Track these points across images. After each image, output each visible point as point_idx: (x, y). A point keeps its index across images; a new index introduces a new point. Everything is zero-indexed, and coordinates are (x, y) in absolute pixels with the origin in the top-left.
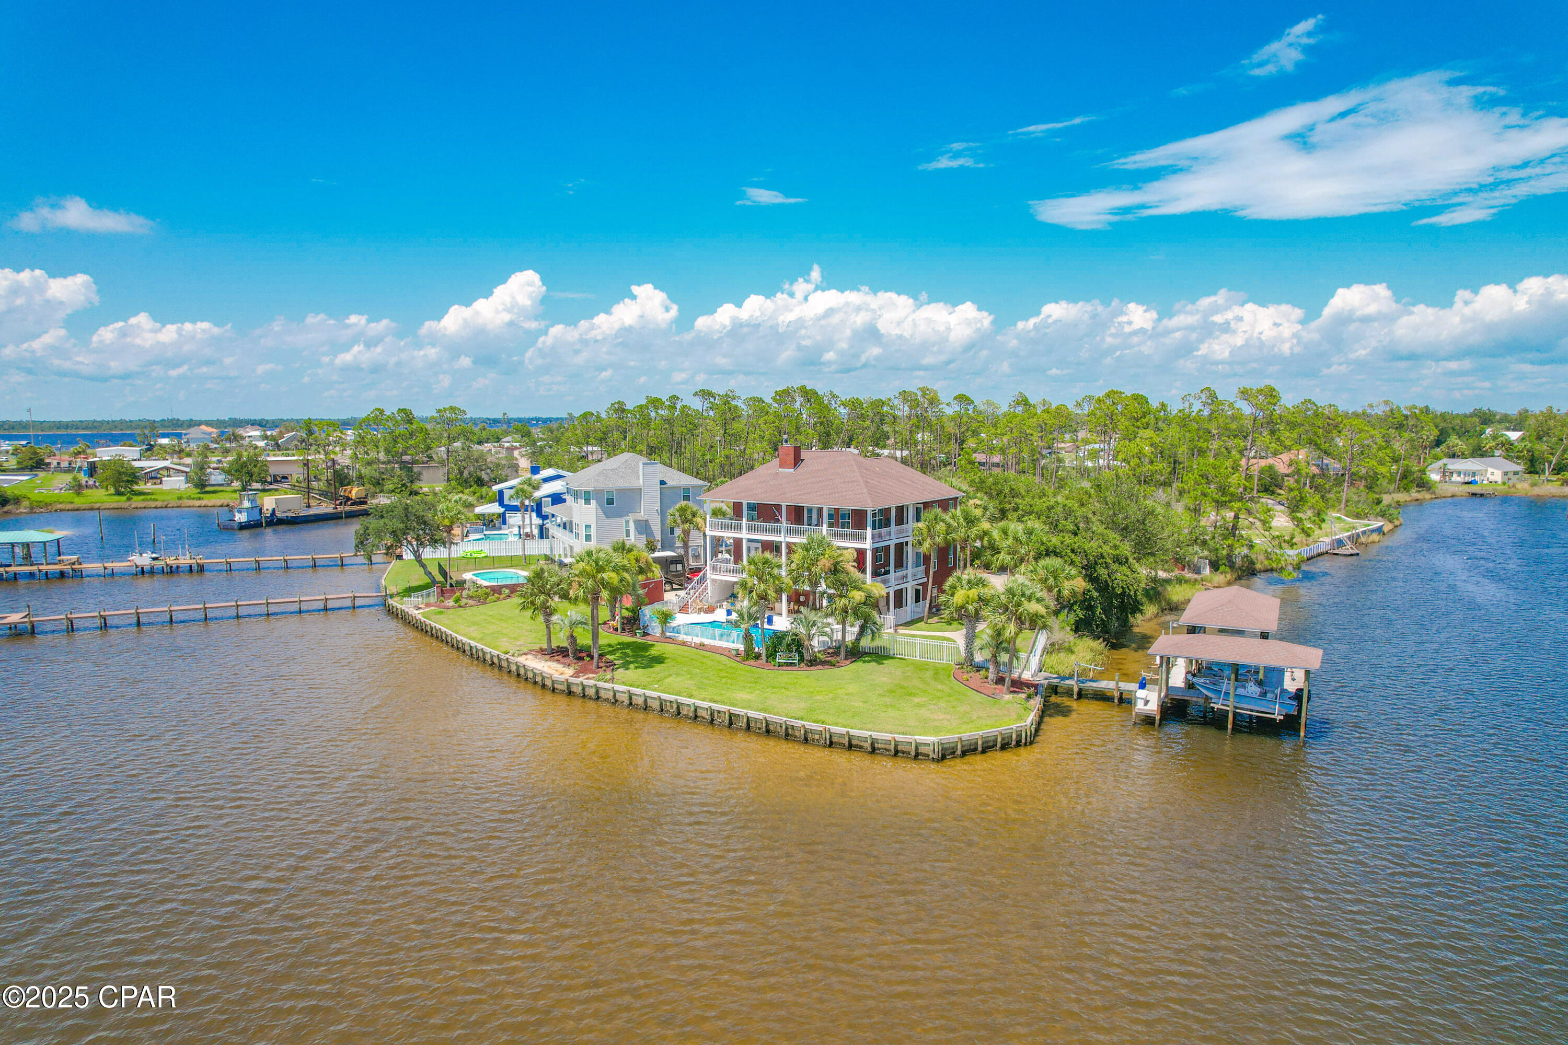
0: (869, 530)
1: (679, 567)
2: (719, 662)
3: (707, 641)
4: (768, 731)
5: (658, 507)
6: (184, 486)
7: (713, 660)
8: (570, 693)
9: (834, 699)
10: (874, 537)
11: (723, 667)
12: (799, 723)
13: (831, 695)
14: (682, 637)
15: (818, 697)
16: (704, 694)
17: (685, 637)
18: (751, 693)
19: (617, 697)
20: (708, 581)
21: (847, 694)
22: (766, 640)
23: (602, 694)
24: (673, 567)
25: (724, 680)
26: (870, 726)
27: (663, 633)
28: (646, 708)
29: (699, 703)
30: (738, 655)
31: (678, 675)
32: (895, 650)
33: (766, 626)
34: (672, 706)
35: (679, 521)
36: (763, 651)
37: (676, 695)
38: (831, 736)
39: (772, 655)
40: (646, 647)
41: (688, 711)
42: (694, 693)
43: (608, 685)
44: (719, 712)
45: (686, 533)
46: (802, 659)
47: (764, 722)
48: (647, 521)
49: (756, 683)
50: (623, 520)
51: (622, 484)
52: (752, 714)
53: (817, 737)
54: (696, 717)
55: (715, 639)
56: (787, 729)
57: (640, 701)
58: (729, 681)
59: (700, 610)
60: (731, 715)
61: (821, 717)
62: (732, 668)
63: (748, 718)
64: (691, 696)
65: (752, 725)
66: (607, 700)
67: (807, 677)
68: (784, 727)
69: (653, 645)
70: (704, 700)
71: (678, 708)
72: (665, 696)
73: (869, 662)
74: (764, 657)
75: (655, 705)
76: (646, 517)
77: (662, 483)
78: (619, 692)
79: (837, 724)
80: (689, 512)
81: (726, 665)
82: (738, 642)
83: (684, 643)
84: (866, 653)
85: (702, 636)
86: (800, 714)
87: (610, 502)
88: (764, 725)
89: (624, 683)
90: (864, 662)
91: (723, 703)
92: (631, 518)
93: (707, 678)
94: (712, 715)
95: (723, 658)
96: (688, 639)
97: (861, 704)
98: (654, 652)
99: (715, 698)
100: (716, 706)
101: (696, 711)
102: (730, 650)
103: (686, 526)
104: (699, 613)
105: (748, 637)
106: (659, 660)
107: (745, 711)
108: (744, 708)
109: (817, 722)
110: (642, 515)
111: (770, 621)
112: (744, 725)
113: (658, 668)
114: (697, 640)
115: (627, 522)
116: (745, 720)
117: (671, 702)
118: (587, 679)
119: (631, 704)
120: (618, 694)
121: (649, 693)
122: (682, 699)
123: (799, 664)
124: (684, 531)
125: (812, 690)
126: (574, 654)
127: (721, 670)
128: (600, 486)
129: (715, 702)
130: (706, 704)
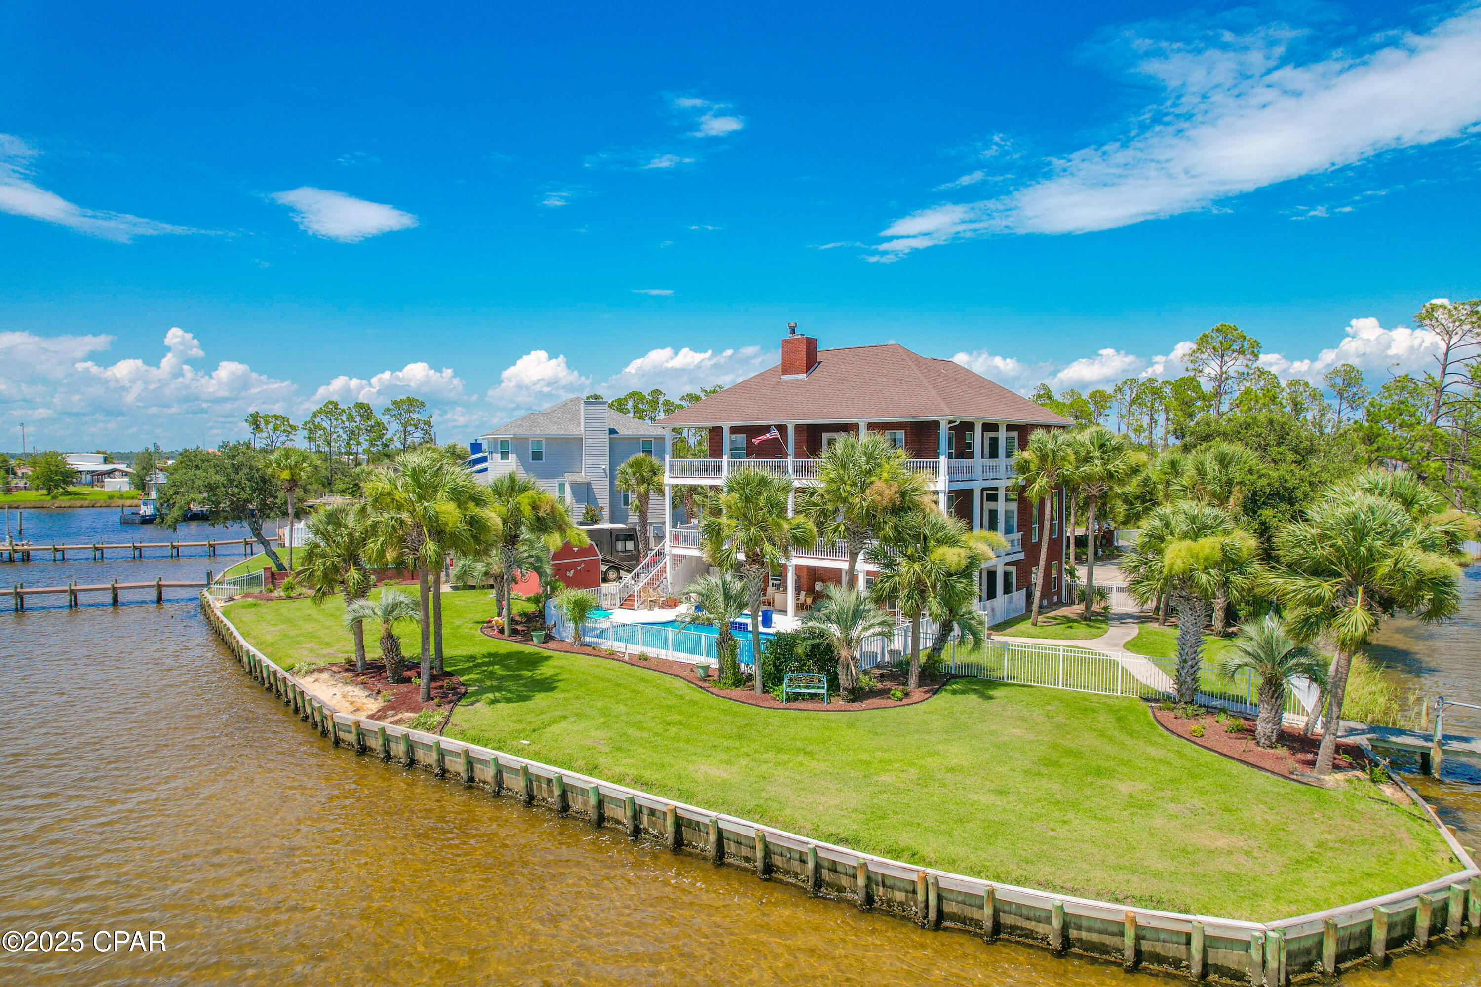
0: (943, 460)
1: (630, 545)
2: (669, 691)
3: (652, 652)
4: (769, 869)
5: (605, 466)
6: (126, 488)
7: (657, 687)
8: (363, 750)
9: (924, 781)
10: (951, 471)
11: (673, 701)
12: (849, 856)
13: (914, 772)
14: (607, 644)
15: (885, 778)
16: (625, 765)
17: (615, 644)
18: (729, 763)
19: (448, 766)
20: (668, 558)
21: (951, 770)
22: (763, 647)
23: (420, 754)
24: (620, 546)
25: (674, 730)
26: (1044, 871)
27: (577, 636)
28: (499, 790)
29: (609, 787)
30: (707, 677)
31: (580, 716)
32: (1006, 668)
33: (761, 629)
34: (551, 791)
35: (633, 481)
36: (755, 669)
37: (563, 765)
38: (940, 898)
39: (773, 678)
40: (534, 661)
41: (586, 803)
42: (602, 761)
43: (429, 738)
44: (652, 812)
45: (644, 499)
46: (834, 685)
47: (759, 847)
48: (589, 484)
49: (740, 737)
50: (556, 482)
51: (554, 431)
52: (732, 823)
53: (899, 896)
54: (601, 818)
55: (667, 648)
56: (818, 867)
57: (487, 774)
58: (684, 732)
59: (653, 604)
60: (680, 823)
61: (906, 839)
62: (693, 703)
63: (720, 832)
64: (593, 770)
65: (730, 847)
66: (427, 768)
67: (851, 725)
68: (811, 865)
69: (548, 658)
70: (619, 779)
71: (564, 795)
72: (538, 767)
73: (963, 692)
74: (758, 682)
75: (517, 784)
76: (588, 479)
77: (612, 431)
78: (451, 752)
79: (952, 864)
80: (646, 468)
81: (681, 697)
82: (709, 654)
83: (611, 655)
84: (955, 676)
85: (645, 644)
86: (849, 826)
87: (537, 456)
88: (759, 854)
89: (462, 735)
90: (954, 692)
91: (663, 789)
92: (568, 479)
93: (639, 726)
94: (636, 816)
95: (679, 683)
96: (619, 647)
97: (993, 797)
98: (545, 671)
99: (648, 775)
100: (646, 798)
101: (600, 804)
102: (692, 668)
103: (642, 488)
104: (650, 609)
105: (725, 644)
106: (547, 685)
107: (713, 814)
108: (709, 805)
109: (896, 853)
110: (582, 476)
111: (767, 622)
112: (711, 848)
113: (540, 699)
114: (635, 649)
115: (562, 486)
116: (713, 837)
117: (550, 781)
118: (396, 722)
119: (471, 779)
120: (447, 758)
121: (506, 758)
122: (574, 777)
123: (829, 696)
124: (640, 496)
125: (865, 756)
126: (395, 672)
127: (670, 707)
128: (523, 432)
129: (646, 785)
130: (623, 791)
